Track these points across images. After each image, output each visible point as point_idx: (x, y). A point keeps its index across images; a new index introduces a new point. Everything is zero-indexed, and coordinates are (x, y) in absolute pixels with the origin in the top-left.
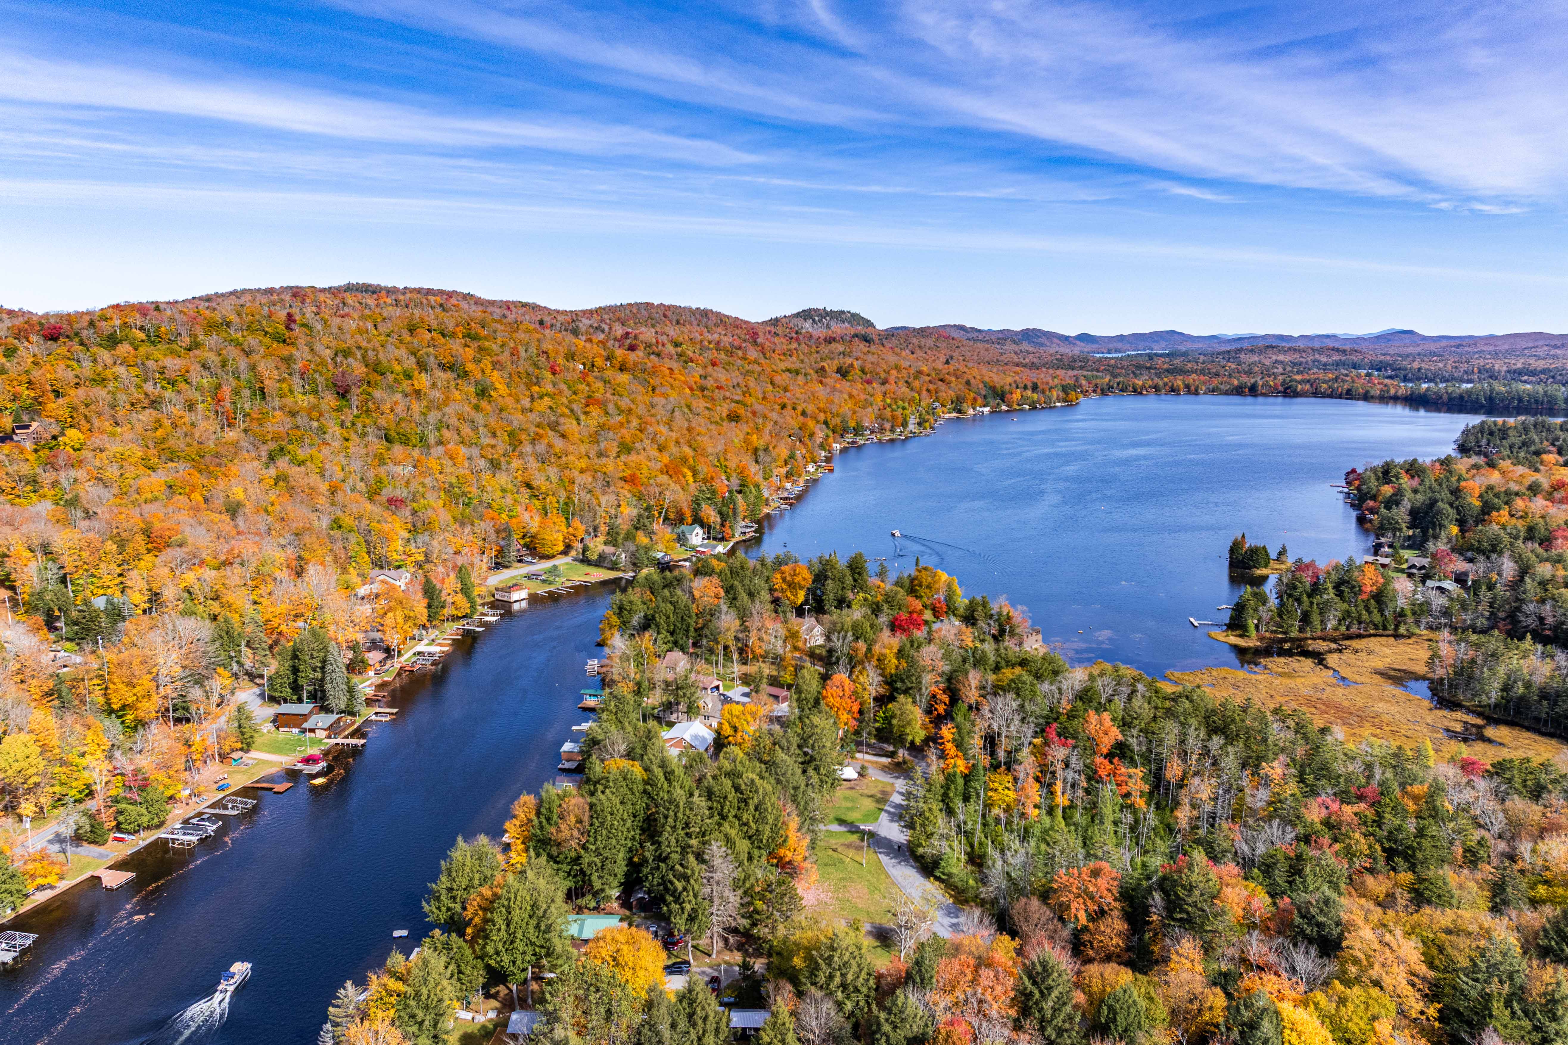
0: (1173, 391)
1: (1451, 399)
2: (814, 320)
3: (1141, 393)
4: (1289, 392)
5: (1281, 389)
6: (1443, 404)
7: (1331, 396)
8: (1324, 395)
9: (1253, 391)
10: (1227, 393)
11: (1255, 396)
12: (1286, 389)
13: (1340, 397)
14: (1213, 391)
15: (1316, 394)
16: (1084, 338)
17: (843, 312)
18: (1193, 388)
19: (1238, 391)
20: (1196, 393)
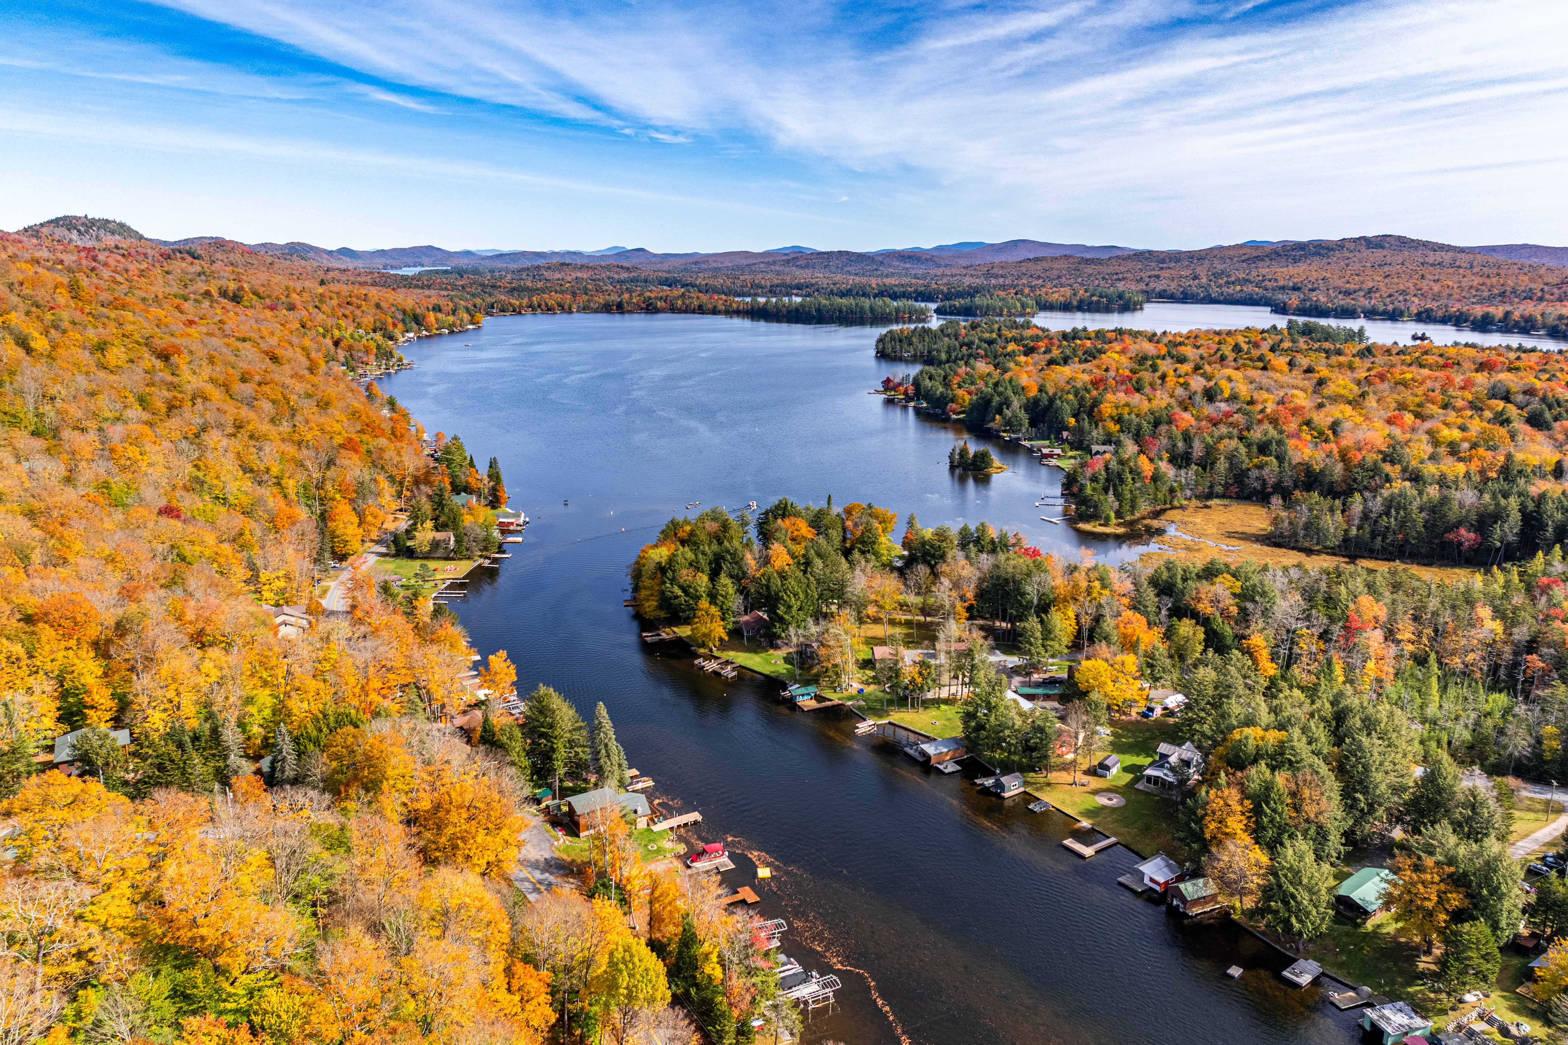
0: (549, 310)
1: (789, 312)
2: (79, 231)
3: (520, 313)
4: (650, 308)
5: (644, 306)
6: (783, 316)
7: (686, 312)
8: (680, 311)
9: (620, 308)
10: (596, 311)
11: (622, 313)
12: (648, 306)
13: (693, 312)
14: (585, 309)
15: (673, 310)
16: (345, 252)
17: (107, 221)
18: (566, 307)
19: (607, 309)
20: (570, 312)
